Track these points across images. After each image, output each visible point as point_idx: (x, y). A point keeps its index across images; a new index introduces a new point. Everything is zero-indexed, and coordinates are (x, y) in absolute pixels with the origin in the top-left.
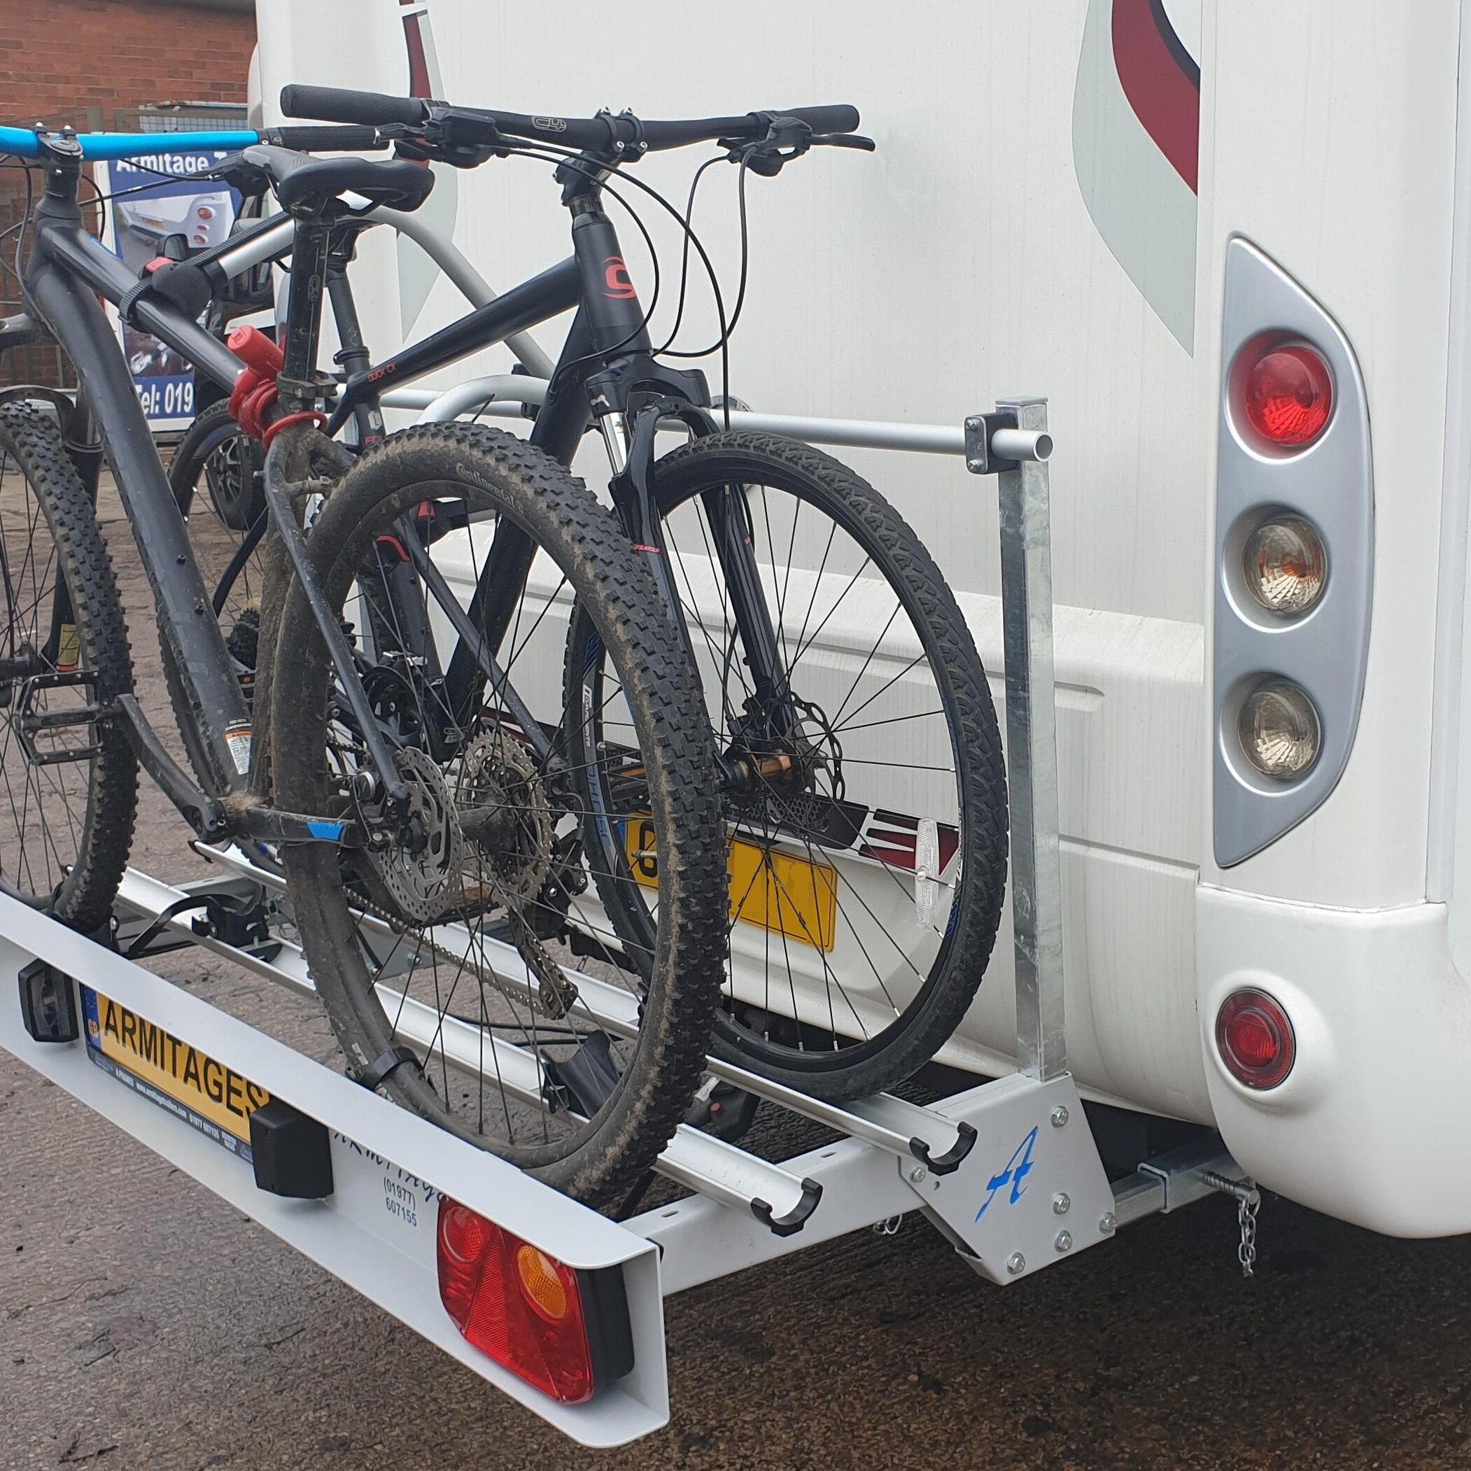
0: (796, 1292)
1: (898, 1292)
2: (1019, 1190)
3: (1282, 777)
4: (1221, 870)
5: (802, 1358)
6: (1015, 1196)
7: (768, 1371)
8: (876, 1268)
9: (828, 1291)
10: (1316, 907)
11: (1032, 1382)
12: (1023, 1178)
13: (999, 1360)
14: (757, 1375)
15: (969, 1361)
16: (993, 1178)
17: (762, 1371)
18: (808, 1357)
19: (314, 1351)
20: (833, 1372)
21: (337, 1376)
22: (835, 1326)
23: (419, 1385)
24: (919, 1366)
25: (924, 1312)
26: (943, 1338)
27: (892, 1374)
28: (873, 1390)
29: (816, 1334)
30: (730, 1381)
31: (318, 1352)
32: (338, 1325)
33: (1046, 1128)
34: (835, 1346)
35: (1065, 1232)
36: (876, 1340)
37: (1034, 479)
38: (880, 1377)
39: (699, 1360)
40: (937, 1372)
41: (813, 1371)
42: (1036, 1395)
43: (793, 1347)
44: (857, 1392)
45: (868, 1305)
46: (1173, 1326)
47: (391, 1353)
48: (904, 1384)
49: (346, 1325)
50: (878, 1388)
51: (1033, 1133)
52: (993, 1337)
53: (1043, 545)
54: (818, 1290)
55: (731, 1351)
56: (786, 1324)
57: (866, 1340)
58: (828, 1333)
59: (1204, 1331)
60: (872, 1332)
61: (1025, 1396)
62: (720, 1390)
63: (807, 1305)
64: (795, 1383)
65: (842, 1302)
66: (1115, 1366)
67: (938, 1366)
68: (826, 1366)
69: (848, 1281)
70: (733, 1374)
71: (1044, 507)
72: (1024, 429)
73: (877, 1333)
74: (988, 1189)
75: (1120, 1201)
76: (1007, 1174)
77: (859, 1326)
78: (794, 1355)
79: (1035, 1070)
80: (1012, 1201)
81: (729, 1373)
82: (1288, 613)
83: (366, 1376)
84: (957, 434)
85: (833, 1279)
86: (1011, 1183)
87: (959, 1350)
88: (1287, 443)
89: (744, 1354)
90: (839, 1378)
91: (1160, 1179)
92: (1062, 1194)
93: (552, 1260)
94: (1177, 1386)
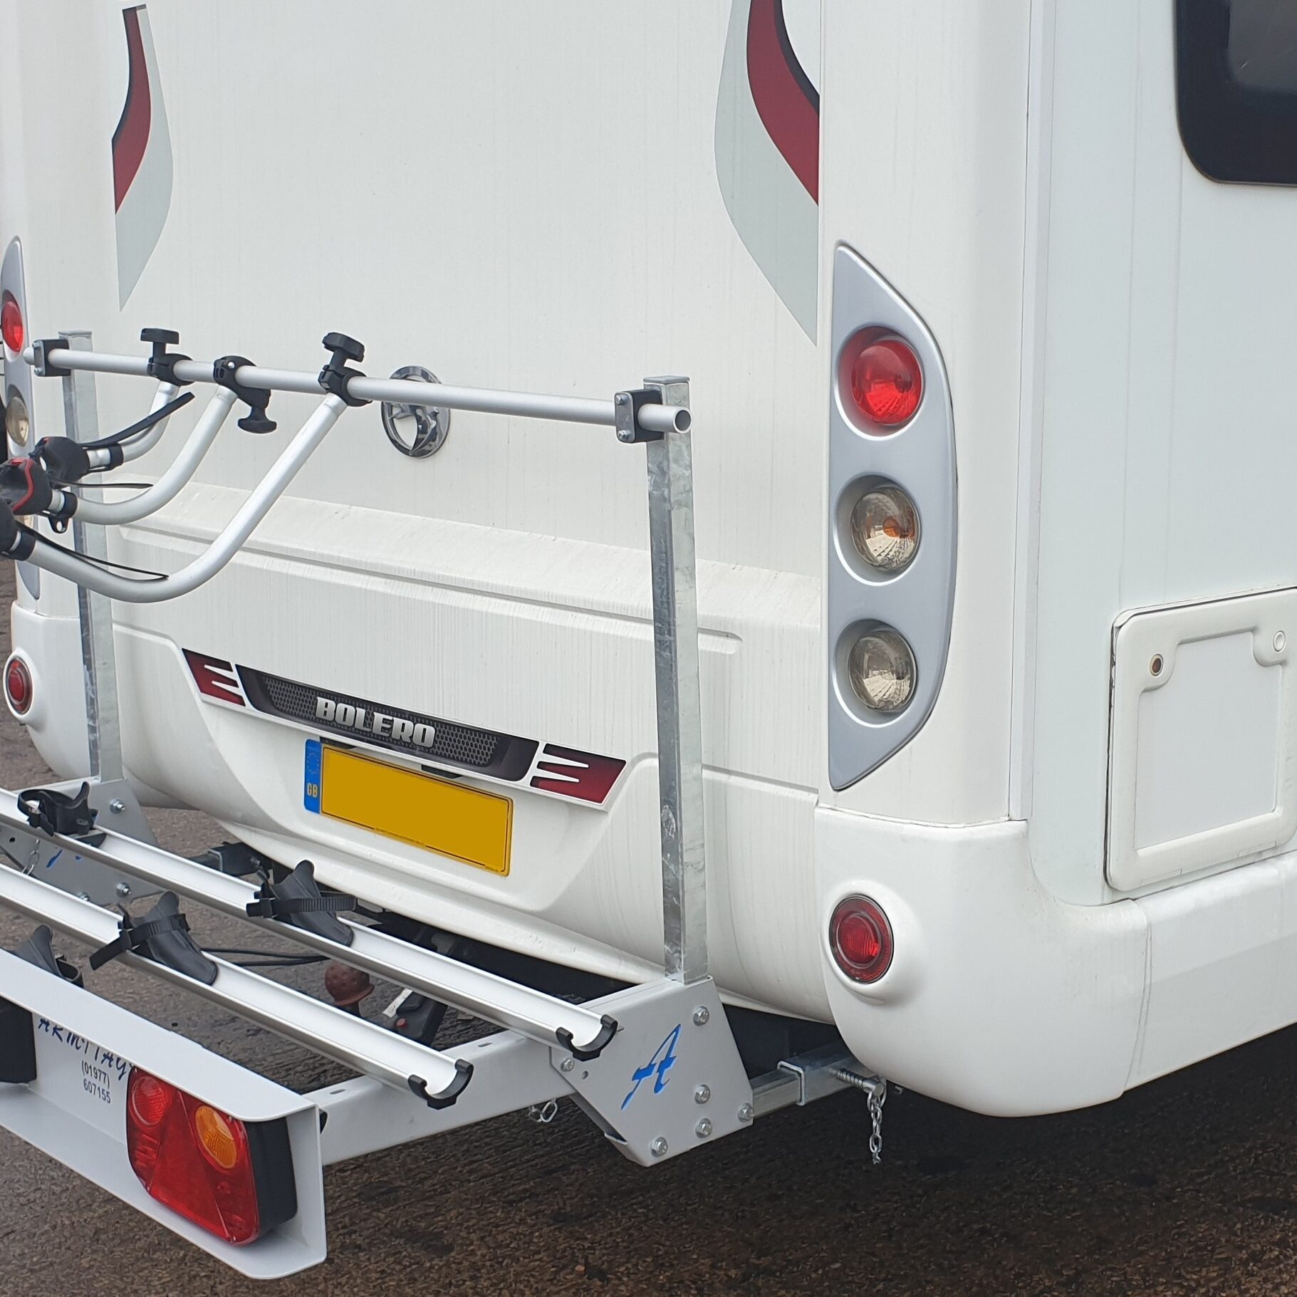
0: (478, 1196)
1: (573, 1195)
2: (663, 1082)
3: (885, 711)
4: (835, 793)
5: (479, 1253)
6: (658, 1086)
7: (447, 1265)
8: (555, 1175)
9: (508, 1195)
10: (911, 823)
11: (688, 1271)
12: (666, 1070)
13: (660, 1253)
14: (436, 1267)
15: (632, 1254)
16: (638, 1070)
17: (441, 1264)
18: (484, 1252)
19: (22, 1250)
20: (507, 1264)
21: (44, 1272)
22: (512, 1225)
23: (121, 1279)
24: (586, 1258)
25: (596, 1213)
26: (611, 1235)
27: (561, 1266)
28: (542, 1279)
29: (494, 1232)
30: (410, 1272)
31: (26, 1251)
32: (46, 1227)
33: (688, 1025)
34: (511, 1243)
35: (706, 1119)
36: (549, 1237)
37: (677, 449)
38: (550, 1268)
39: (383, 1255)
40: (603, 1263)
41: (488, 1263)
42: (691, 1281)
43: (472, 1244)
44: (529, 1281)
45: (545, 1207)
46: (823, 1221)
47: (94, 1252)
48: (570, 1273)
49: (54, 1227)
50: (547, 1277)
51: (676, 1030)
52: (657, 1233)
53: (686, 506)
54: (499, 1194)
55: (413, 1248)
56: (466, 1224)
57: (541, 1236)
58: (504, 1231)
59: (851, 1225)
60: (546, 1229)
61: (682, 1282)
62: (401, 1280)
63: (487, 1208)
64: (471, 1274)
65: (519, 1205)
66: (765, 1256)
67: (604, 1258)
68: (500, 1260)
69: (527, 1186)
70: (414, 1267)
71: (687, 473)
72: (667, 404)
73: (550, 1231)
74: (633, 1079)
75: (758, 1093)
76: (651, 1066)
77: (534, 1225)
78: (472, 1250)
79: (680, 975)
80: (656, 1090)
81: (409, 1266)
82: (888, 569)
83: (72, 1271)
84: (609, 408)
85: (513, 1185)
86: (655, 1074)
87: (625, 1244)
88: (884, 422)
89: (425, 1250)
90: (512, 1270)
91: (797, 1074)
92: (703, 1086)
93: (224, 1116)
94: (820, 1272)
